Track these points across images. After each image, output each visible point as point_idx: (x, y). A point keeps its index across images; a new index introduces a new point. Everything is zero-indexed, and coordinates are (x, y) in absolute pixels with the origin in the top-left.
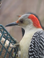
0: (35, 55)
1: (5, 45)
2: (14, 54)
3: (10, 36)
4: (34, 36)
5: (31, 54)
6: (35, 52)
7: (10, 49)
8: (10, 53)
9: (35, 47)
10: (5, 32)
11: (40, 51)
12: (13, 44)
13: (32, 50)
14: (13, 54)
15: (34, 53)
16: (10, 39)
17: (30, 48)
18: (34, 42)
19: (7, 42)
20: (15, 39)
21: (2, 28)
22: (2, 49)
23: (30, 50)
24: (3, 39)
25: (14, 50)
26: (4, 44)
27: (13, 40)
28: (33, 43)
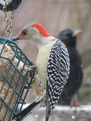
0: (55, 72)
1: (19, 67)
2: (30, 79)
3: (24, 56)
4: (53, 49)
5: (51, 71)
6: (55, 69)
7: (24, 73)
8: (25, 78)
9: (55, 62)
10: (18, 51)
11: (62, 67)
12: (28, 66)
13: (52, 66)
14: (28, 79)
15: (54, 70)
16: (24, 60)
19: (21, 64)
20: (31, 60)
21: (14, 45)
22: (15, 72)
23: (49, 66)
24: (16, 60)
25: (29, 73)
26: (17, 66)
27: (29, 61)
28: (52, 58)
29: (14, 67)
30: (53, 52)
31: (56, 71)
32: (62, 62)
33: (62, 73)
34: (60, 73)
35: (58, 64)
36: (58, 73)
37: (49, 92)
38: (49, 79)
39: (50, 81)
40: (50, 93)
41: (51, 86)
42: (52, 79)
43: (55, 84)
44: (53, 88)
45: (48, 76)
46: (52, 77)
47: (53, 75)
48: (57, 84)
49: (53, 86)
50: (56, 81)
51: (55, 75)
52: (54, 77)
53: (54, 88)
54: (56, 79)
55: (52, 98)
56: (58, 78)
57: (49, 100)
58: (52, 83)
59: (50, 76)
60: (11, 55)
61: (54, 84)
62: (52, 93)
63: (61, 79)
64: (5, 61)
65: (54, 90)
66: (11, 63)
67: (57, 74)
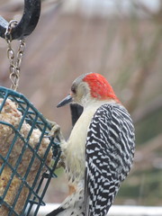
0: (100, 154)
1: (31, 140)
2: (53, 161)
6: (99, 147)
7: (42, 150)
8: (44, 159)
9: (98, 135)
11: (112, 144)
13: (94, 142)
14: (49, 161)
15: (97, 149)
16: (43, 127)
17: (88, 138)
18: (97, 125)
19: (37, 134)
21: (22, 101)
22: (24, 149)
23: (89, 143)
24: (27, 127)
26: (28, 139)
29: (23, 139)
30: (97, 119)
31: (101, 151)
32: (113, 135)
33: (113, 155)
34: (108, 154)
35: (104, 139)
36: (104, 155)
37: (89, 189)
38: (89, 165)
39: (91, 168)
40: (92, 190)
41: (92, 177)
42: (93, 165)
43: (100, 175)
44: (96, 182)
45: (88, 160)
46: (94, 161)
47: (95, 157)
48: (105, 175)
49: (96, 178)
50: (101, 168)
51: (99, 158)
52: (98, 161)
53: (99, 181)
54: (101, 165)
55: (95, 199)
56: (105, 164)
57: (91, 203)
58: (93, 173)
59: (91, 160)
60: (17, 119)
61: (97, 174)
62: (95, 190)
63: (111, 166)
64: (6, 128)
65: (99, 184)
66: (16, 132)
67: (103, 157)
